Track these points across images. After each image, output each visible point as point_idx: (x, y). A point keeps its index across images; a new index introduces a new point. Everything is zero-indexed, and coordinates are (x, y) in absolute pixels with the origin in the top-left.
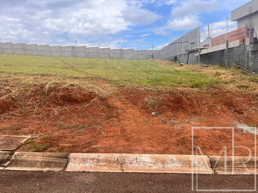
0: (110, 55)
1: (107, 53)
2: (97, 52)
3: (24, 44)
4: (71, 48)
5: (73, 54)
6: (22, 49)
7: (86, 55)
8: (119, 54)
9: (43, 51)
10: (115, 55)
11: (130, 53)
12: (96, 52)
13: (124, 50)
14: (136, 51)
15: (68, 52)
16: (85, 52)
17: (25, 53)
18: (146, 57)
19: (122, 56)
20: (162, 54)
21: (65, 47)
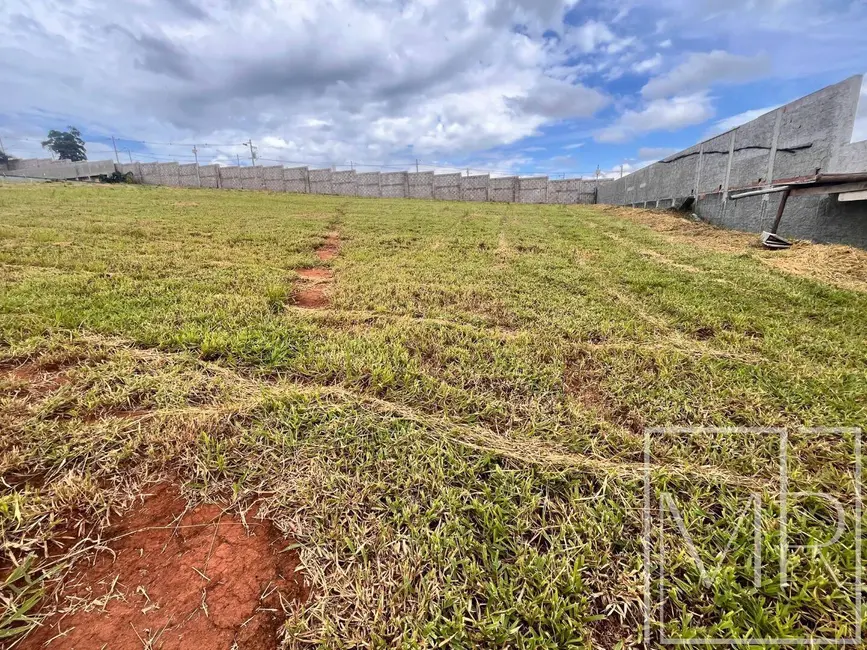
0: (487, 193)
1: (481, 189)
2: (458, 186)
3: (306, 169)
4: (400, 176)
5: (404, 190)
6: (300, 180)
7: (432, 192)
8: (509, 189)
9: (343, 183)
10: (499, 192)
11: (538, 186)
12: (456, 186)
13: (523, 180)
14: (552, 182)
15: (393, 185)
16: (431, 184)
17: (308, 188)
18: (578, 198)
19: (516, 195)
20: (629, 189)
21: (388, 174)
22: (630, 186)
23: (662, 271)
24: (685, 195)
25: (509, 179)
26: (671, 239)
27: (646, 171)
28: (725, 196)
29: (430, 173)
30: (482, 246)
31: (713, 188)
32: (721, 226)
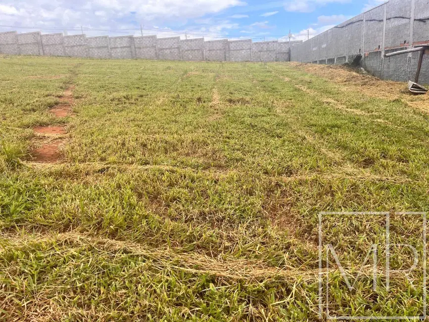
0: (203, 53)
1: (198, 50)
2: (178, 48)
3: (38, 33)
4: (126, 39)
5: (131, 52)
6: (34, 43)
7: (156, 53)
8: (220, 50)
9: (74, 46)
10: (213, 53)
11: (244, 48)
12: (176, 48)
13: (231, 42)
14: (255, 44)
15: (121, 48)
16: (155, 47)
17: (41, 51)
18: (276, 57)
19: (227, 55)
20: (314, 49)
21: (116, 38)
22: (315, 47)
23: (337, 115)
24: (355, 53)
25: (219, 41)
26: (344, 89)
27: (326, 34)
28: (383, 53)
29: (153, 37)
30: (199, 99)
31: (374, 48)
32: (381, 77)
